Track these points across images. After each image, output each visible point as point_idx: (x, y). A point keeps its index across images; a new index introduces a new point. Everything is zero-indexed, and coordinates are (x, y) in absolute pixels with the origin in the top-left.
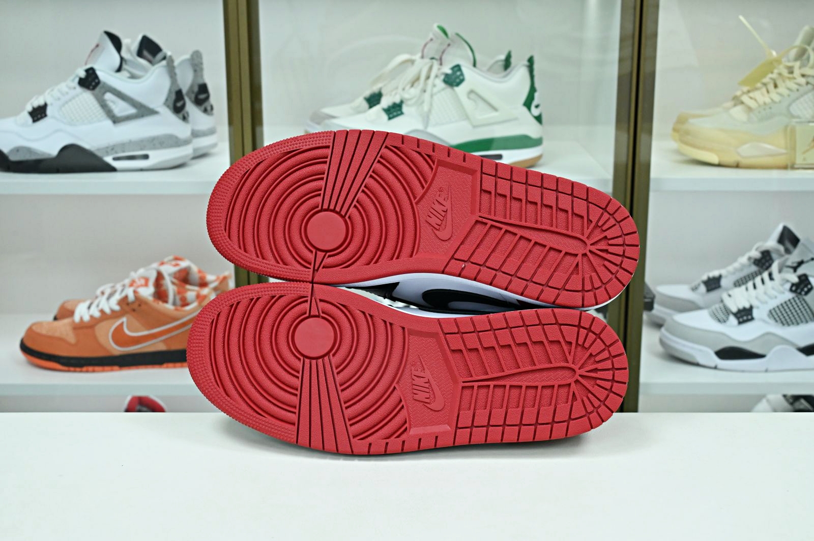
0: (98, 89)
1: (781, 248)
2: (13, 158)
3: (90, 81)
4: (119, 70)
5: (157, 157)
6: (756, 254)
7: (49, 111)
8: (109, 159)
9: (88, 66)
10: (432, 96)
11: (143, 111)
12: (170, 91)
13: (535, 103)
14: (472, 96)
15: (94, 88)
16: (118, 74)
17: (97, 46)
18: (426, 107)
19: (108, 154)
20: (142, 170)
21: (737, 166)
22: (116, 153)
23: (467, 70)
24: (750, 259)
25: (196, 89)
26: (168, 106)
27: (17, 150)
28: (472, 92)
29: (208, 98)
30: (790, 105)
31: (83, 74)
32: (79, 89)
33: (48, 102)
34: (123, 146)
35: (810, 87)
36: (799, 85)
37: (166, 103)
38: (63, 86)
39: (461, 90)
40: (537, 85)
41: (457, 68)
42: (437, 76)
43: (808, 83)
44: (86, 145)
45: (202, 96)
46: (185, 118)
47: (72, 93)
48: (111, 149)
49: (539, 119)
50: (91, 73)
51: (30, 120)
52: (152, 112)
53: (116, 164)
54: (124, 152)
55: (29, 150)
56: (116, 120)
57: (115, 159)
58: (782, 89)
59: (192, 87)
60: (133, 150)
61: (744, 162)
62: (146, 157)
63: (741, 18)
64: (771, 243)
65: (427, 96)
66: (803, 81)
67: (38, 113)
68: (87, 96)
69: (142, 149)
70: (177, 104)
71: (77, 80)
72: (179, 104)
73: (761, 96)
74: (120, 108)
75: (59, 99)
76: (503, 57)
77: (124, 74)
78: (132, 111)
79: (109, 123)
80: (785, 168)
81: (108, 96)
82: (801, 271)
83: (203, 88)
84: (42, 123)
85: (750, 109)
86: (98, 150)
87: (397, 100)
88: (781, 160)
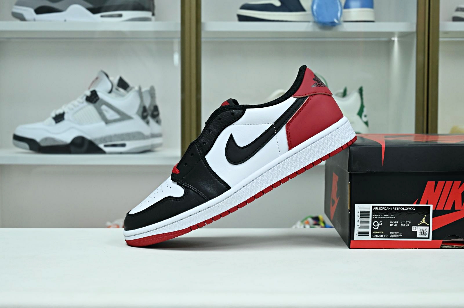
0: (98, 103)
2: (43, 144)
3: (93, 98)
4: (110, 92)
5: (131, 145)
7: (66, 116)
8: (101, 146)
9: (92, 89)
11: (124, 117)
12: (140, 106)
13: (364, 114)
15: (95, 102)
16: (110, 95)
17: (97, 78)
19: (101, 142)
20: (121, 153)
22: (107, 142)
25: (152, 108)
26: (139, 115)
27: (46, 139)
29: (158, 115)
31: (88, 93)
32: (86, 103)
33: (66, 111)
34: (110, 138)
37: (137, 113)
38: (75, 103)
40: (365, 104)
44: (88, 137)
45: (155, 113)
46: (148, 123)
47: (81, 105)
48: (103, 139)
49: (366, 123)
50: (94, 93)
51: (53, 122)
52: (129, 118)
53: (106, 149)
54: (111, 141)
55: (53, 139)
56: (107, 122)
57: (106, 146)
59: (150, 106)
60: (117, 141)
62: (123, 145)
67: (59, 118)
68: (90, 108)
69: (122, 140)
71: (85, 98)
72: (145, 114)
74: (110, 115)
75: (72, 109)
76: (342, 91)
77: (113, 94)
78: (117, 116)
79: (103, 123)
81: (104, 107)
84: (61, 124)
86: (96, 139)
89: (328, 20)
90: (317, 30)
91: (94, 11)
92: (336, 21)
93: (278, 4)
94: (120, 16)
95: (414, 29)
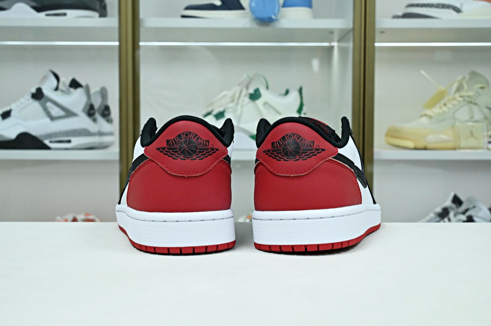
0: (43, 100)
1: (454, 206)
3: (38, 95)
5: (76, 141)
6: (439, 210)
7: (13, 113)
8: (47, 142)
9: (38, 87)
10: (242, 106)
11: (69, 114)
12: (86, 104)
13: (303, 111)
14: (266, 106)
15: (40, 99)
16: (55, 92)
17: (44, 77)
18: (238, 113)
19: (46, 139)
20: (66, 149)
21: (425, 149)
22: (52, 138)
23: (263, 91)
24: (435, 213)
25: (103, 108)
26: (85, 112)
28: (266, 104)
29: (109, 114)
30: (454, 113)
31: (34, 90)
32: (31, 100)
33: (13, 108)
34: (56, 134)
35: (465, 103)
36: (459, 102)
37: (84, 110)
38: (22, 100)
39: (259, 102)
40: (305, 102)
41: (257, 91)
42: (245, 96)
43: (464, 100)
44: (34, 133)
45: (106, 112)
46: (95, 120)
47: (27, 103)
48: (49, 136)
50: (39, 90)
51: (1, 119)
52: (74, 115)
53: (52, 145)
56: (52, 118)
57: (51, 142)
58: (449, 105)
59: (100, 106)
60: (62, 137)
61: (429, 146)
62: (69, 141)
63: (423, 72)
64: (448, 203)
65: (239, 107)
66: (461, 99)
67: (6, 115)
68: (36, 105)
69: (67, 137)
70: (90, 111)
71: (30, 95)
72: (92, 112)
73: (437, 110)
74: (55, 111)
75: (19, 107)
77: (58, 92)
78: (62, 113)
79: (48, 120)
80: (454, 149)
81: (49, 104)
82: (468, 213)
83: (107, 108)
84: (8, 121)
85: (430, 117)
86: (41, 136)
87: (221, 109)
88: (451, 145)
89: (265, 15)
90: (255, 26)
91: (38, 9)
92: (273, 17)
93: (218, 3)
94: (65, 14)
95: (351, 26)
